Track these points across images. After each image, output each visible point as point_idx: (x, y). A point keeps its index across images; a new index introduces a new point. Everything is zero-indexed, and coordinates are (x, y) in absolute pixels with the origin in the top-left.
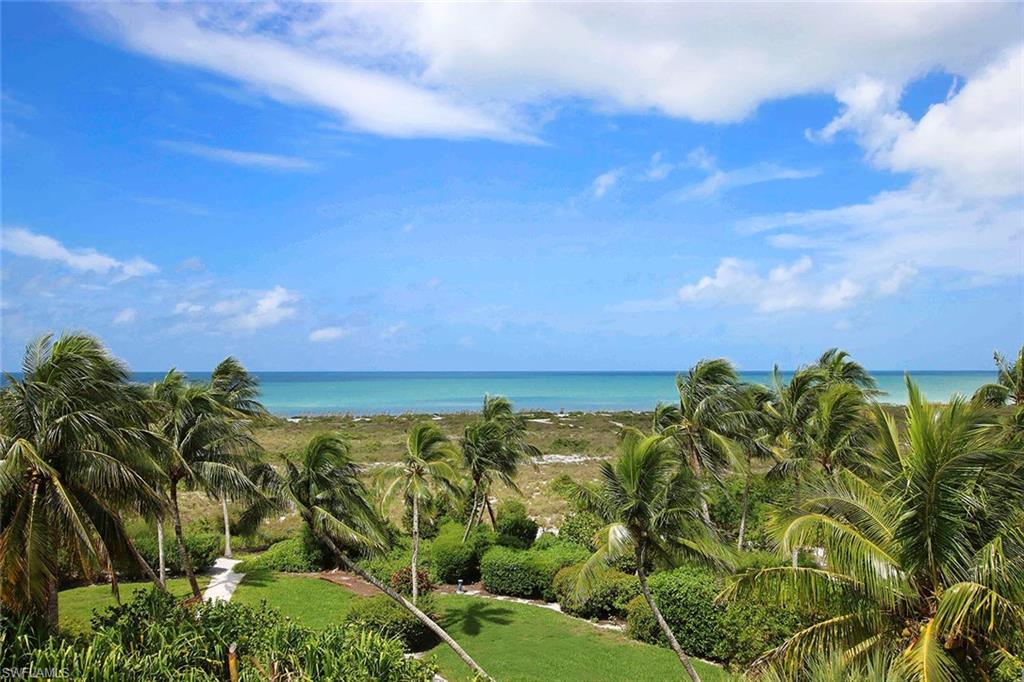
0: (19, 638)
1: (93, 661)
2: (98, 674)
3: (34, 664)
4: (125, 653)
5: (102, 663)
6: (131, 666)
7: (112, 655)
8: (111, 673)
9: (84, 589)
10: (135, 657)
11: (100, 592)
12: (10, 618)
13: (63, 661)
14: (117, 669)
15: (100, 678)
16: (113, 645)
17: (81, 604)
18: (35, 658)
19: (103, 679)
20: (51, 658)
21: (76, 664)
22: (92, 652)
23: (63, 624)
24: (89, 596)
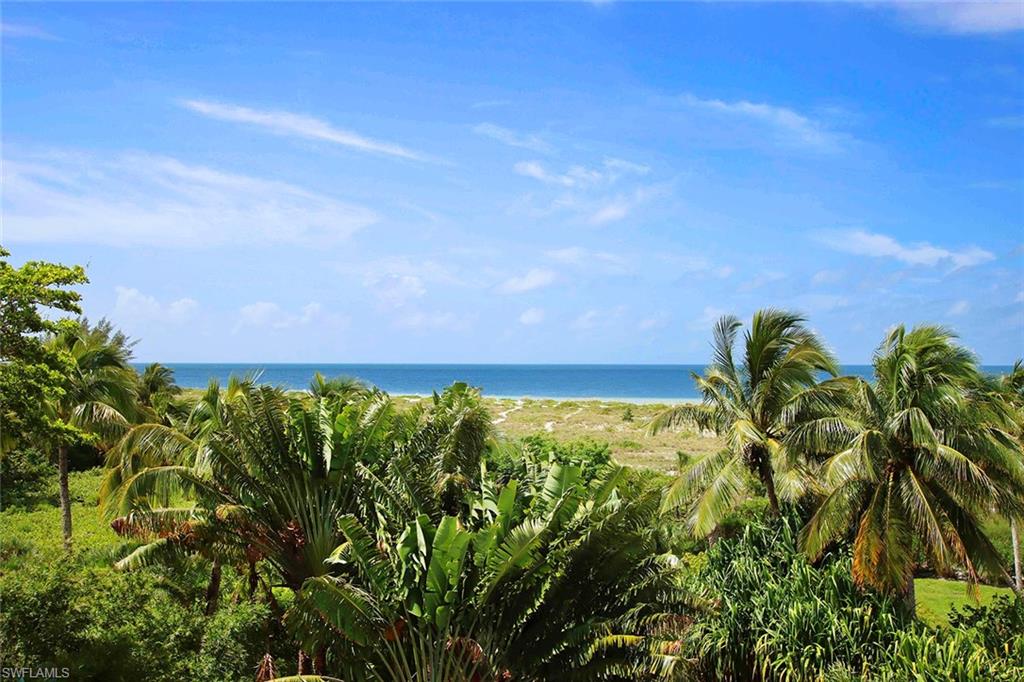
0: (884, 615)
1: (956, 657)
2: (962, 672)
3: (899, 643)
4: (989, 658)
5: (966, 661)
6: (996, 673)
7: (975, 656)
8: (976, 674)
9: (934, 581)
10: (1000, 664)
11: (950, 587)
12: (874, 594)
13: (926, 648)
14: (982, 672)
15: (965, 676)
16: (976, 646)
17: (933, 596)
18: (899, 638)
19: (967, 678)
20: (914, 642)
21: (939, 655)
22: (955, 647)
23: (919, 611)
24: (940, 589)
